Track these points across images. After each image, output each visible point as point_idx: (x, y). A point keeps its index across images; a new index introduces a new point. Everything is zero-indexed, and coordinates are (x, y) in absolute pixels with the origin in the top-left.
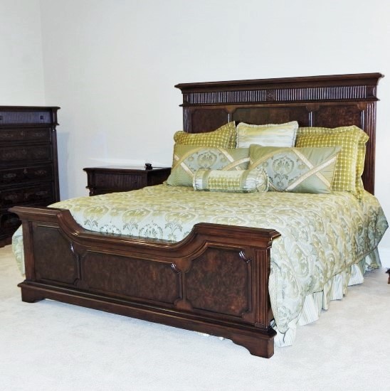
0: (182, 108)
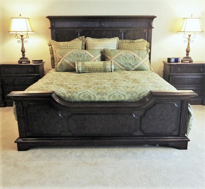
0: (50, 29)
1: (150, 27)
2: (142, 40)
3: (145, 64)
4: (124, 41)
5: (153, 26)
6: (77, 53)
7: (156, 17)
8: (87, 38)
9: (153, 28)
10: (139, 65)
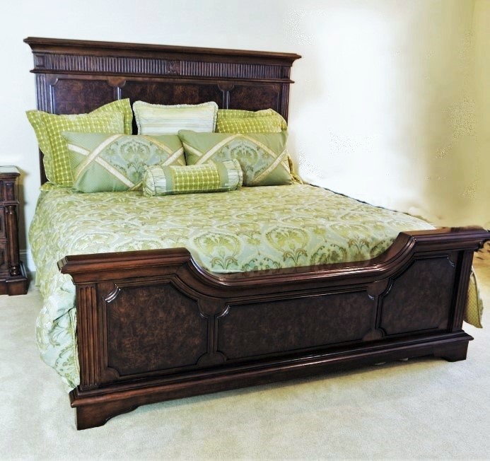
1: (286, 81)
2: (269, 111)
3: (284, 167)
4: (229, 112)
5: (292, 78)
6: (129, 143)
7: (299, 57)
8: (137, 102)
9: (293, 82)
10: (270, 169)
